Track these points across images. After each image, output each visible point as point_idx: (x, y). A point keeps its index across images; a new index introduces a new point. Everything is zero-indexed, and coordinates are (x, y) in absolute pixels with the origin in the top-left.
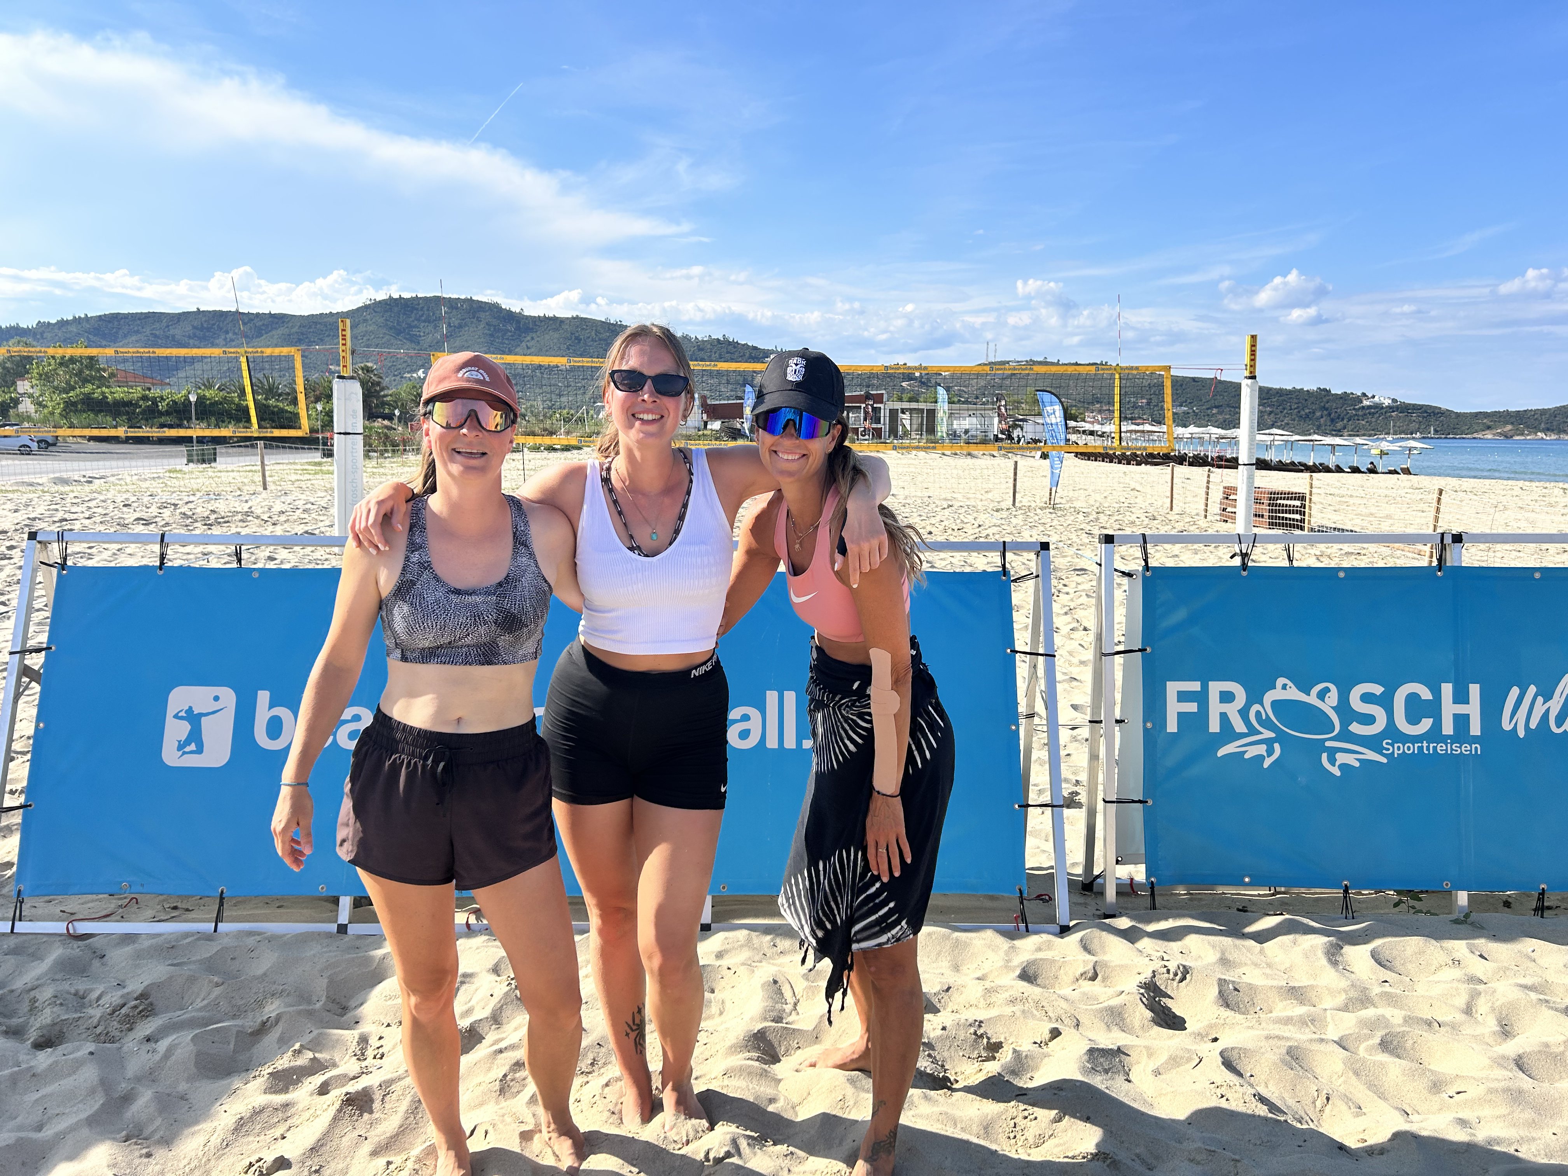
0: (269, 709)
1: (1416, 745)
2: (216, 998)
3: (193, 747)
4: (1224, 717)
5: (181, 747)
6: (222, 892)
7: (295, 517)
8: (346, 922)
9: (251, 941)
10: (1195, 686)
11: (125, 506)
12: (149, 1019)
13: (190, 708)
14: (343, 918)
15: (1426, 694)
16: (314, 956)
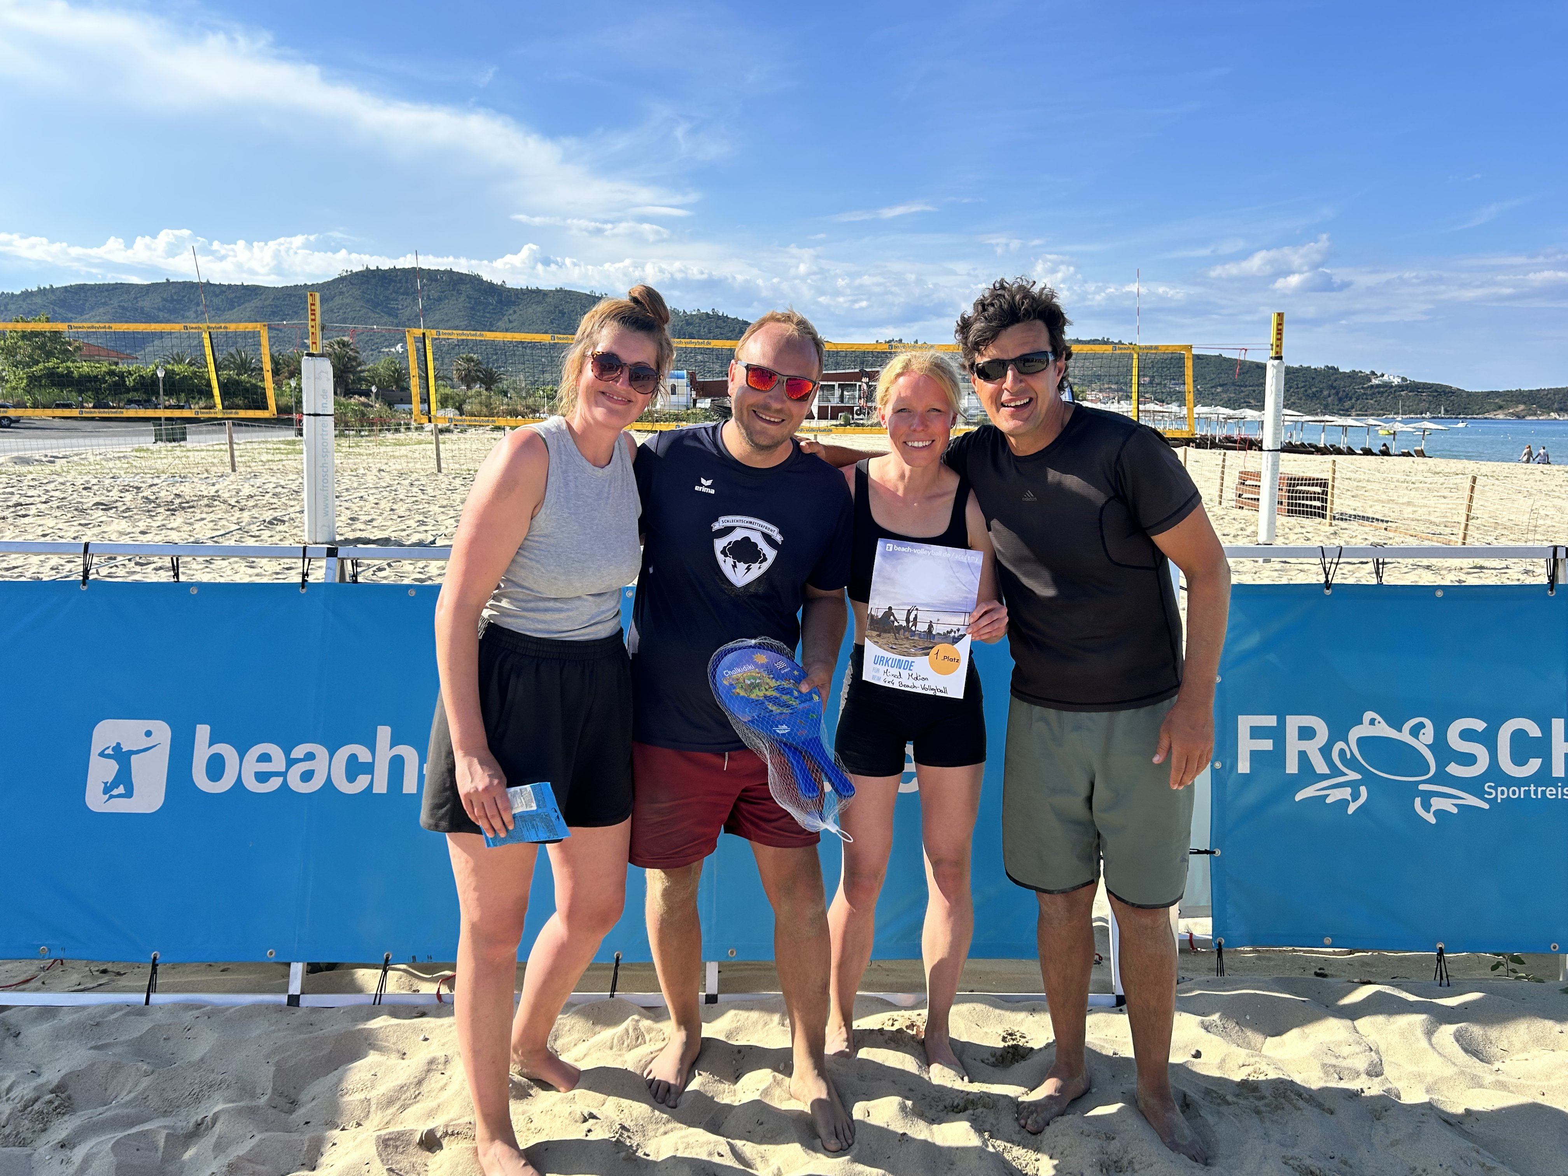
0: (210, 746)
1: (1522, 789)
2: (145, 1090)
3: (121, 790)
4: (1303, 756)
5: (107, 789)
6: (155, 958)
7: (264, 502)
8: (298, 993)
9: (188, 1017)
10: (1270, 721)
11: (85, 489)
12: (66, 1117)
13: (118, 744)
14: (295, 988)
15: (1534, 731)
16: (260, 1036)
